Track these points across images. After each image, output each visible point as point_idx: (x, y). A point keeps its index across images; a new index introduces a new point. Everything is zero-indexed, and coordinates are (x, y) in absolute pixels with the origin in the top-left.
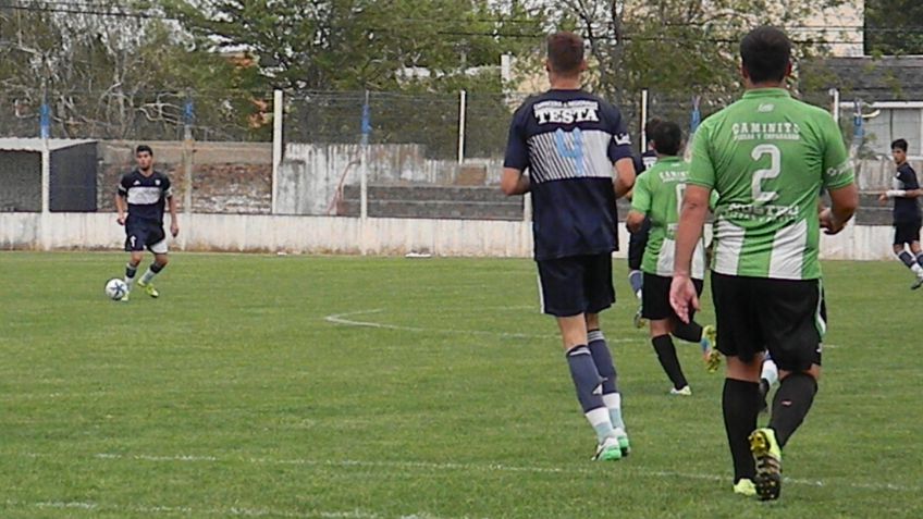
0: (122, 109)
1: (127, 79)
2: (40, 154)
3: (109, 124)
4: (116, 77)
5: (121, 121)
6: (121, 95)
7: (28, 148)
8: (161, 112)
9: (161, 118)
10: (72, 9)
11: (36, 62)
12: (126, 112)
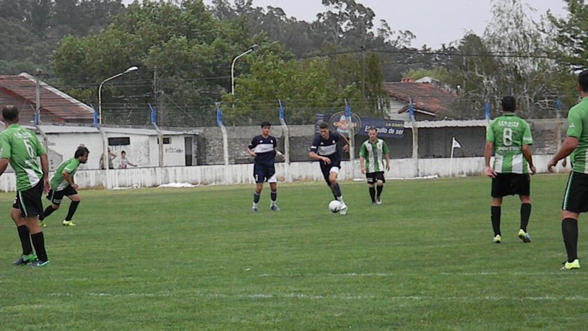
0: (528, 103)
1: (530, 88)
2: (485, 127)
3: (522, 111)
4: (525, 88)
5: (528, 109)
6: (527, 96)
7: (480, 125)
8: (547, 104)
9: (548, 108)
10: (502, 54)
11: (485, 81)
12: (530, 105)
